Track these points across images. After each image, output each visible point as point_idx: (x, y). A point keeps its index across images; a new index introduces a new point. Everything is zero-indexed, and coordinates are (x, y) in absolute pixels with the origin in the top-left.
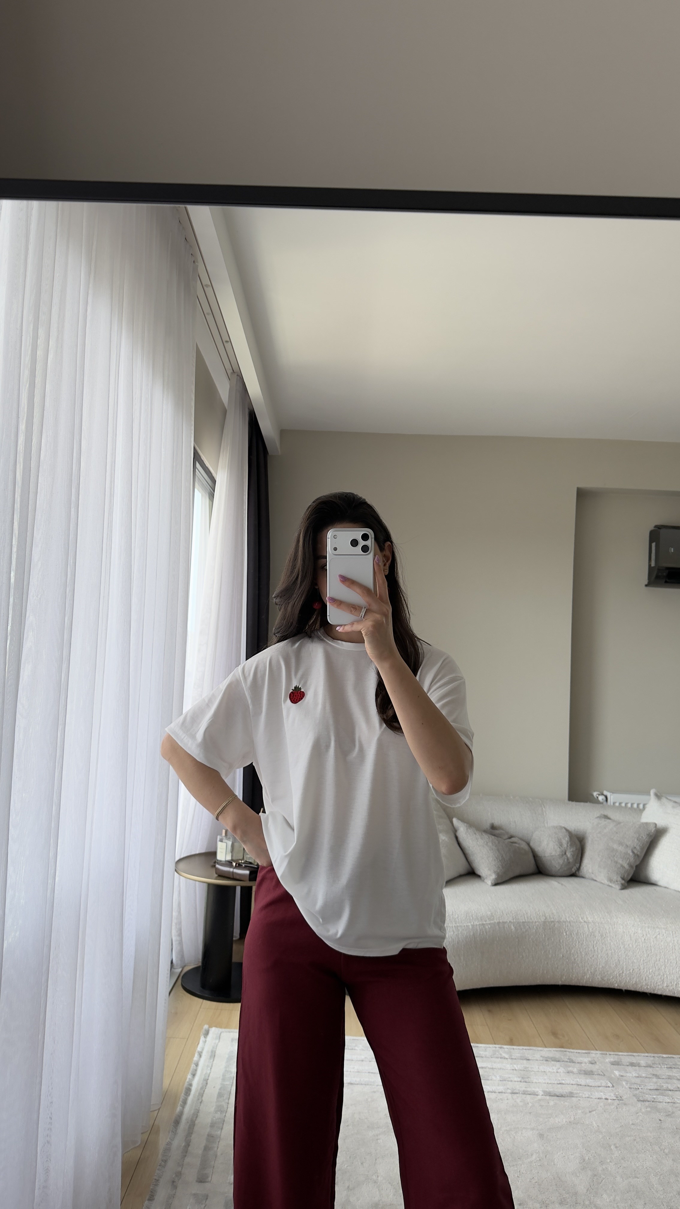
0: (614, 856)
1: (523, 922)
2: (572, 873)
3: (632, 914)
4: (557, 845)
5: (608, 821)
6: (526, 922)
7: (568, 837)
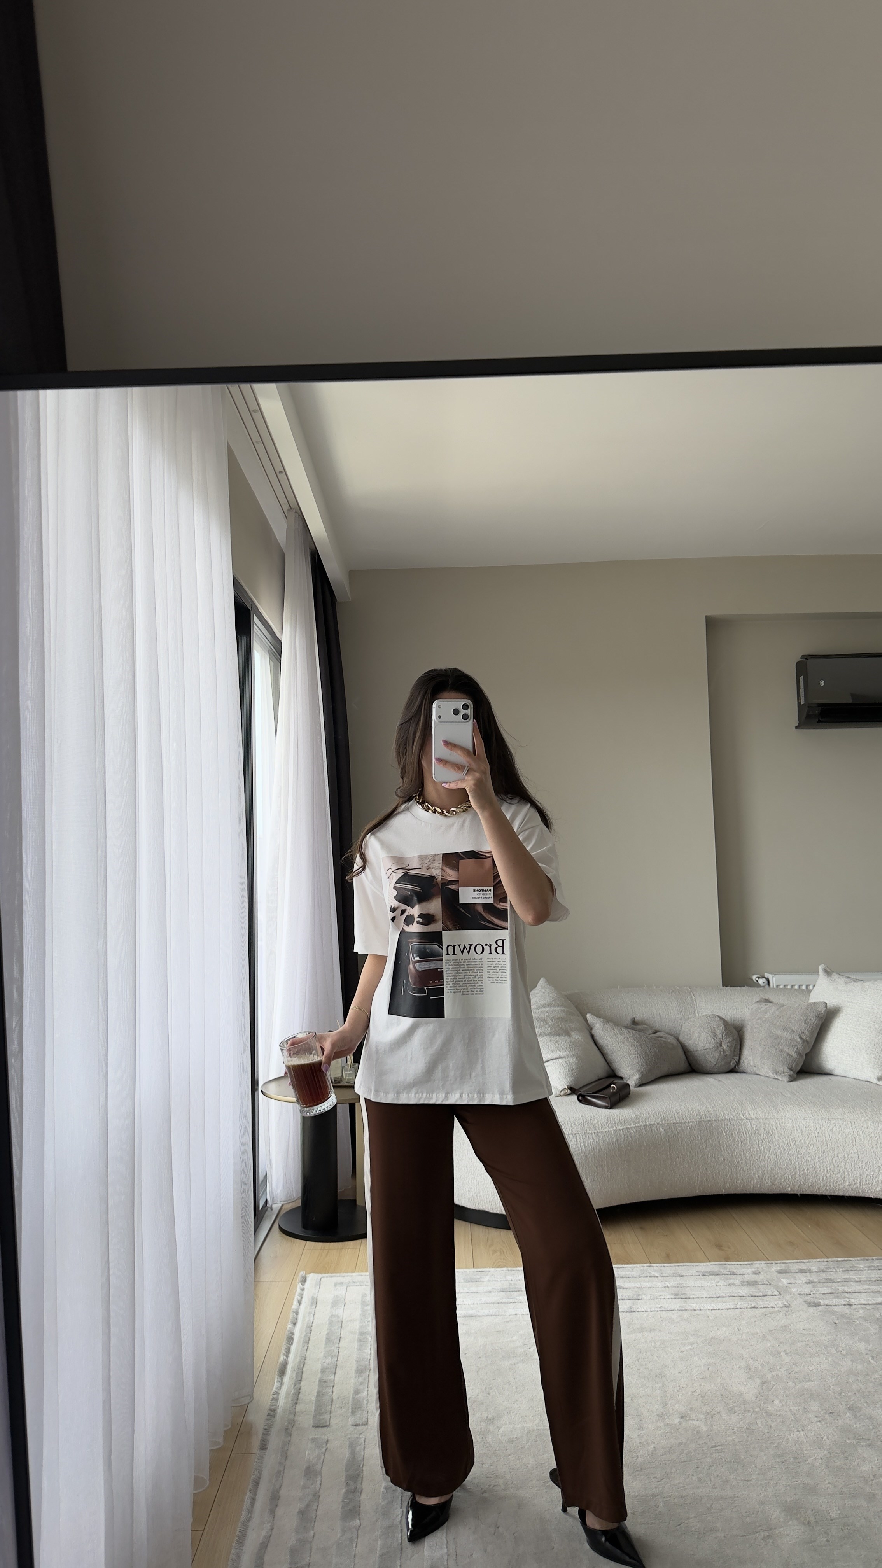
0: (779, 1044)
1: (673, 1123)
2: (731, 1069)
3: (802, 1106)
4: (711, 1036)
5: (769, 1004)
6: (677, 1123)
7: (723, 1026)
